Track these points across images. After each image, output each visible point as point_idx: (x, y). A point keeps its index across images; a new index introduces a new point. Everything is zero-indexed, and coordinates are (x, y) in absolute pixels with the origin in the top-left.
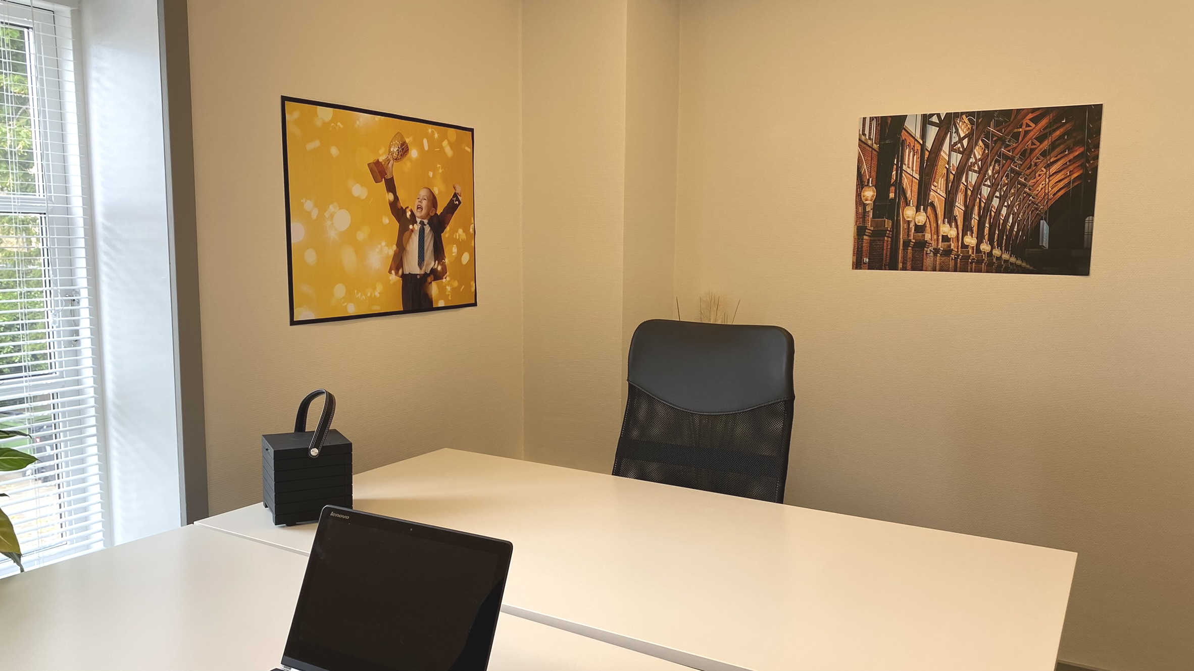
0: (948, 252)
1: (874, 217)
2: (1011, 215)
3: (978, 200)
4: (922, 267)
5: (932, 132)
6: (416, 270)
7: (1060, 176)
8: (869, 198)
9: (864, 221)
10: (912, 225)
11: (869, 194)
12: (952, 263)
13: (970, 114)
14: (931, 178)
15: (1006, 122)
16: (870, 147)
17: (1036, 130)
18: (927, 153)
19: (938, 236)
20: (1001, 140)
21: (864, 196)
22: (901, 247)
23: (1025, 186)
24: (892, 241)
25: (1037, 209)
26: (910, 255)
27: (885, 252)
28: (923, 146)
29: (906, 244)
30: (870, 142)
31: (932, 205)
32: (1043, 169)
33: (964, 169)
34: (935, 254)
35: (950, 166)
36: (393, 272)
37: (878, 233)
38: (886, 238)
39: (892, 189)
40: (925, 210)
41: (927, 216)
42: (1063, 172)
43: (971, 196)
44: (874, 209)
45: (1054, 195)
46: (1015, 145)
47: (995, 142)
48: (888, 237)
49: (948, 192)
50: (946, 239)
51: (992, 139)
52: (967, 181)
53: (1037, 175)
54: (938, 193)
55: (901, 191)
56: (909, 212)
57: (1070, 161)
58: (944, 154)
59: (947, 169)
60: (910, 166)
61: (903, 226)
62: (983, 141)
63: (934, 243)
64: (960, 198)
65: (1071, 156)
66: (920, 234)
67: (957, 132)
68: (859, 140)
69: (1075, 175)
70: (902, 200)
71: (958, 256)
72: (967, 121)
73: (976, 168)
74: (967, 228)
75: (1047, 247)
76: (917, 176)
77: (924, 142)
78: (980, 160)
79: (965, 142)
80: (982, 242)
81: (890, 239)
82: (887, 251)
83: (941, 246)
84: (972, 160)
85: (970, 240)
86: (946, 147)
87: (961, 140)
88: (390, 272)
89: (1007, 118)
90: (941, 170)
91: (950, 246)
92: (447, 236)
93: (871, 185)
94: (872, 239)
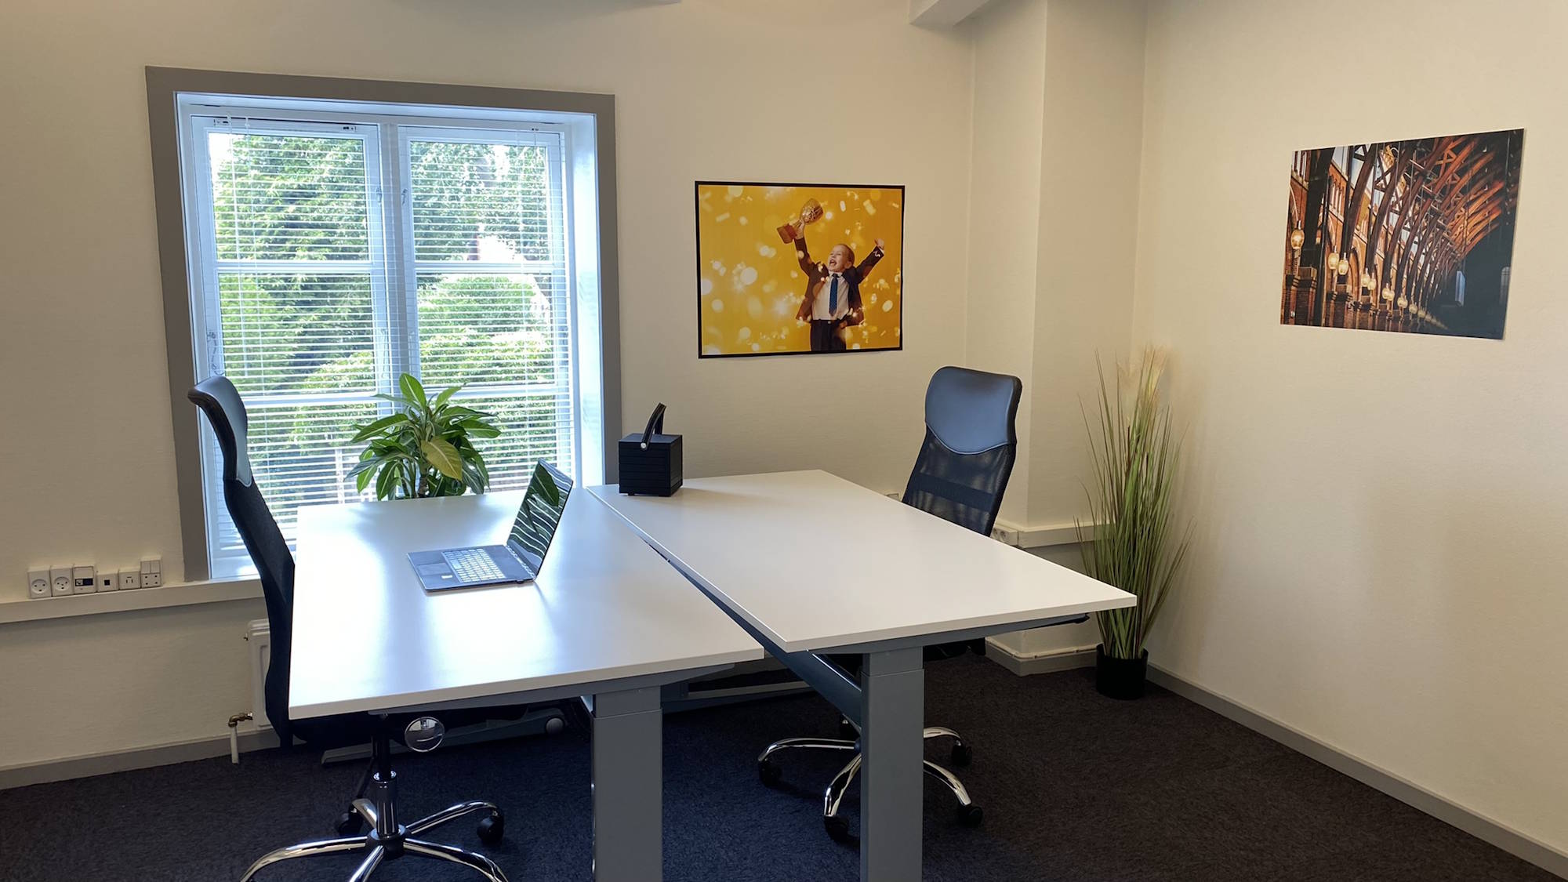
0: (1367, 307)
1: (1300, 266)
2: (1429, 265)
3: (1397, 246)
4: (1343, 322)
5: (1358, 165)
6: (827, 316)
7: (1478, 218)
8: (1298, 244)
9: (1292, 269)
10: (1335, 274)
11: (1298, 238)
12: (1370, 320)
13: (1394, 144)
14: (1354, 221)
15: (1428, 152)
16: (1300, 185)
17: (1457, 161)
18: (1352, 191)
19: (1359, 288)
20: (1423, 174)
21: (1293, 241)
22: (1325, 300)
23: (1443, 229)
24: (1316, 293)
25: (1454, 257)
26: (1332, 310)
27: (1310, 305)
28: (1348, 183)
29: (1330, 295)
30: (1300, 179)
31: (1354, 251)
32: (1462, 209)
33: (1385, 209)
34: (1355, 310)
35: (1372, 207)
36: (801, 318)
37: (1304, 284)
38: (1311, 290)
39: (1319, 233)
40: (1348, 258)
41: (1350, 265)
42: (1481, 213)
43: (1391, 241)
44: (1302, 256)
45: (1471, 241)
46: (1436, 181)
47: (1416, 177)
48: (1313, 288)
49: (1369, 237)
50: (1366, 291)
51: (1414, 173)
52: (1387, 224)
53: (1456, 216)
54: (1359, 241)
55: (1327, 236)
56: (1333, 260)
57: (1489, 199)
58: (1367, 193)
59: (1370, 210)
60: (1336, 206)
61: (1327, 275)
62: (1405, 176)
63: (1354, 296)
64: (1381, 243)
65: (1491, 193)
66: (1342, 285)
67: (1381, 166)
68: (1292, 177)
69: (1494, 216)
70: (1327, 246)
71: (1377, 311)
72: (1391, 154)
73: (1397, 209)
74: (1386, 279)
75: (1462, 304)
76: (1342, 219)
77: (1349, 179)
78: (1402, 198)
79: (1388, 177)
80: (1399, 296)
81: (1314, 291)
82: (1311, 305)
83: (1361, 299)
84: (1394, 199)
85: (1389, 294)
86: (1369, 184)
87: (1384, 175)
88: (798, 318)
89: (1428, 148)
90: (1364, 212)
91: (1369, 300)
92: (865, 286)
93: (1299, 228)
94: (1299, 289)
